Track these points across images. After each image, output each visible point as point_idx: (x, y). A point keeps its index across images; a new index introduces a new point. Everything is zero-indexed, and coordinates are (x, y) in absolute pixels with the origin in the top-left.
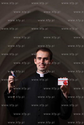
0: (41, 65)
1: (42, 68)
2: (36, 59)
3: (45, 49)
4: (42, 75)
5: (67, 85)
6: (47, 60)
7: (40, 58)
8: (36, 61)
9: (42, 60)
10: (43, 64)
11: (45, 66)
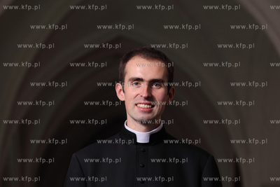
0: (142, 102)
1: (145, 112)
4: (142, 137)
6: (160, 87)
7: (138, 81)
10: (150, 99)
11: (153, 107)
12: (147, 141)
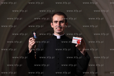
0: (58, 27)
1: (59, 30)
2: (52, 23)
3: (60, 13)
5: (80, 44)
6: (63, 23)
7: (56, 22)
8: (52, 25)
9: (58, 23)
10: (60, 27)
11: (61, 29)
12: (60, 38)
